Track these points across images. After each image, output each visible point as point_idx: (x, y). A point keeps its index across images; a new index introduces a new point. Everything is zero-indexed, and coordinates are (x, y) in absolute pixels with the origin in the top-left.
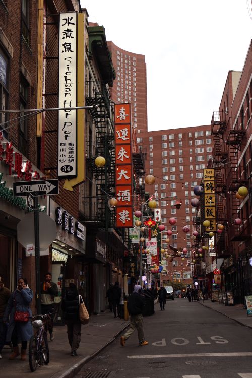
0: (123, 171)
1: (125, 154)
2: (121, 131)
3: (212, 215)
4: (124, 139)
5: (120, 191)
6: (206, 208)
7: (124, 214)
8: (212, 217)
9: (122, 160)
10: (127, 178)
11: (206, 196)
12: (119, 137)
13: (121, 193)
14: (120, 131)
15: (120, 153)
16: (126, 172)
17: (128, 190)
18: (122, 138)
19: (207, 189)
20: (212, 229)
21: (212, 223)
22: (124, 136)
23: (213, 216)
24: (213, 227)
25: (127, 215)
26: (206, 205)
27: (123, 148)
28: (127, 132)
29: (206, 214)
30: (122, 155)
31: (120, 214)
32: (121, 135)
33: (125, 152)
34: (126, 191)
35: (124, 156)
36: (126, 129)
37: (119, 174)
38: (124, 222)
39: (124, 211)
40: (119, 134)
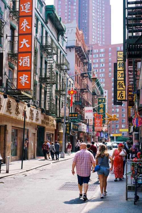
0: (24, 40)
1: (27, 25)
2: (25, 4)
3: (122, 87)
4: (27, 11)
5: (21, 58)
6: (118, 82)
7: (24, 78)
8: (122, 89)
9: (24, 30)
10: (28, 46)
11: (118, 72)
12: (23, 10)
13: (22, 59)
14: (23, 5)
15: (23, 24)
16: (27, 41)
17: (29, 57)
18: (25, 11)
19: (120, 67)
20: (123, 98)
21: (122, 93)
22: (27, 9)
23: (124, 88)
24: (123, 97)
25: (26, 79)
26: (118, 79)
27: (25, 20)
28: (29, 5)
29: (118, 86)
30: (24, 26)
31: (20, 78)
32: (24, 9)
33: (27, 23)
34: (26, 57)
35: (26, 27)
36: (29, 3)
37: (21, 42)
38: (23, 85)
39: (24, 75)
40: (22, 7)
